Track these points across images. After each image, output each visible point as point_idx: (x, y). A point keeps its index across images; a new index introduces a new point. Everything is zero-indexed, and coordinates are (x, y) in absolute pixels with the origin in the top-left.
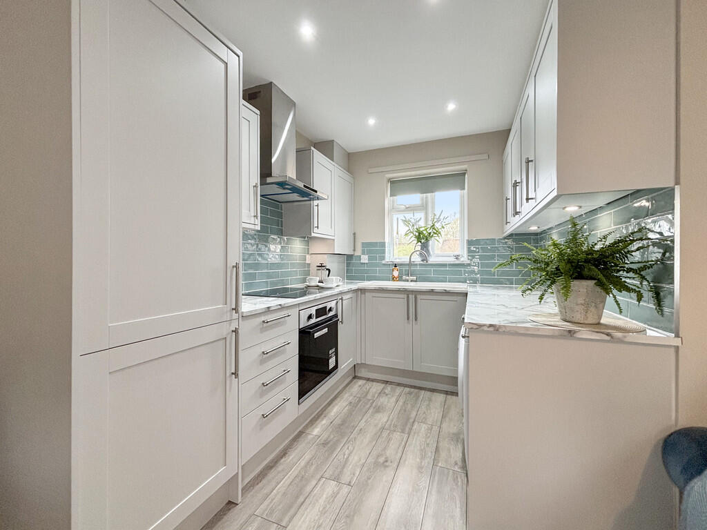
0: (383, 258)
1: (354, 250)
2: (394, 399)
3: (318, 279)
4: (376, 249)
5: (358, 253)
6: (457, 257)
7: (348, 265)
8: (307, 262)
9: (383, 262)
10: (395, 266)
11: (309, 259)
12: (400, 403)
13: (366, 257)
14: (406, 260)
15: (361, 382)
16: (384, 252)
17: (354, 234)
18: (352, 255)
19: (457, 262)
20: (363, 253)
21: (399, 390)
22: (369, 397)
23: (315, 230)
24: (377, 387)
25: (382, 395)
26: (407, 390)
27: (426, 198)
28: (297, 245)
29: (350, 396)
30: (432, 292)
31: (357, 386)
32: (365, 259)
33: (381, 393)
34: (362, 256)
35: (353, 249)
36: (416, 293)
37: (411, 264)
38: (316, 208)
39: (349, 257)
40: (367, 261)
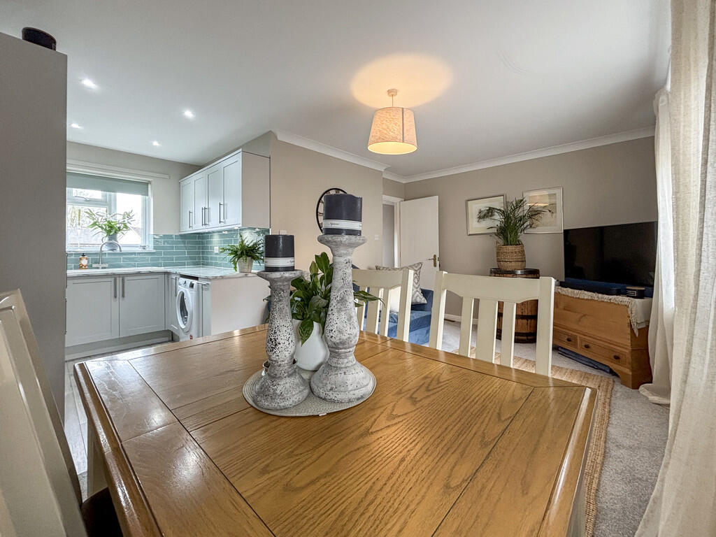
6: (144, 248)
10: (83, 255)
14: (96, 250)
19: (144, 251)
30: (139, 274)
36: (123, 276)
37: (101, 253)
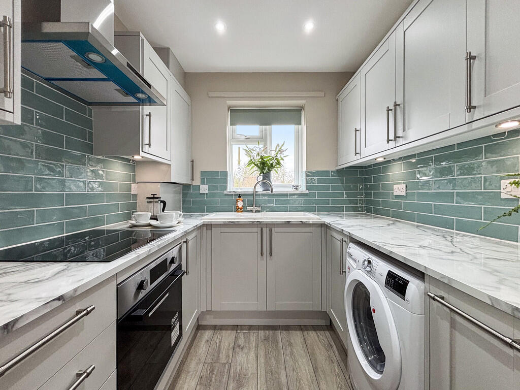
0: (225, 188)
1: (192, 179)
2: (252, 354)
3: (149, 215)
4: (218, 178)
5: (197, 182)
6: (296, 187)
7: (185, 195)
8: (132, 193)
9: (225, 192)
10: (240, 197)
11: (134, 189)
12: (262, 360)
13: (206, 187)
14: (250, 190)
15: (207, 334)
16: (226, 182)
17: (192, 161)
18: (190, 185)
19: (297, 192)
20: (203, 183)
21: (253, 336)
22: (223, 360)
23: (146, 148)
24: (227, 338)
25: (237, 350)
26: (262, 333)
27: (266, 130)
28: (117, 171)
29: (197, 364)
30: (288, 224)
31: (203, 343)
32: (204, 189)
33: (236, 347)
34: (202, 186)
35: (190, 178)
36: (271, 226)
37: (255, 194)
38: (146, 119)
39: (186, 187)
40: (207, 192)
